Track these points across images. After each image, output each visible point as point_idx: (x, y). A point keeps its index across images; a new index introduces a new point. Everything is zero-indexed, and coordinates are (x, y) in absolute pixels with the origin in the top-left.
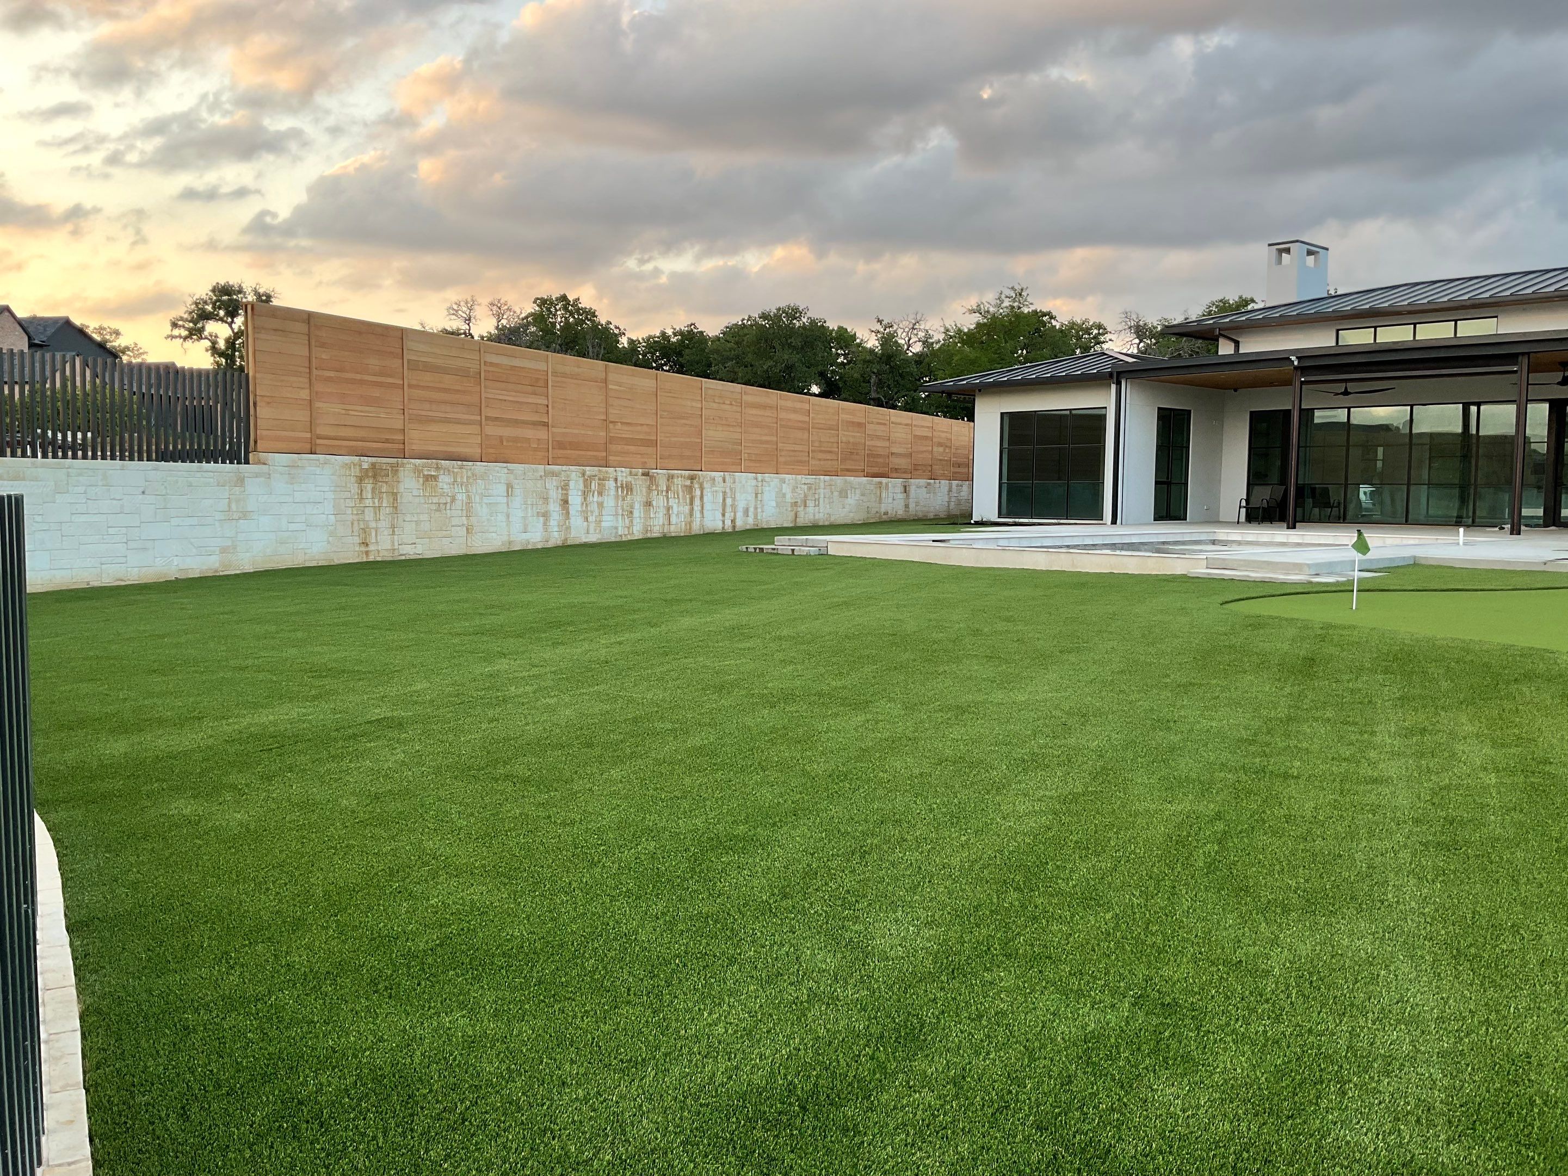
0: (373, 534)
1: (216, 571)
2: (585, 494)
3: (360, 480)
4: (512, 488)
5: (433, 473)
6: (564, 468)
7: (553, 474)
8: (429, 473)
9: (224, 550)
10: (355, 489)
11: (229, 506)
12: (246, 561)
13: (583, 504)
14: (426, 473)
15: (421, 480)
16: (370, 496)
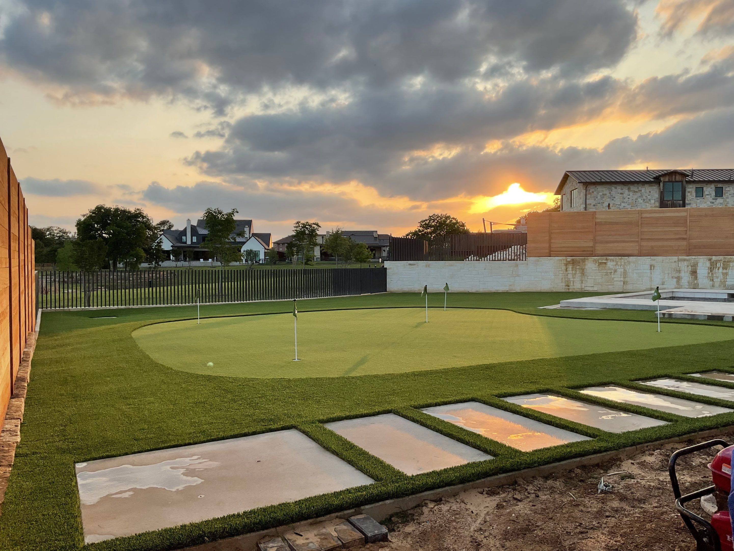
0: (572, 282)
1: (508, 291)
2: (711, 269)
3: (566, 265)
4: (654, 267)
5: (604, 262)
6: (694, 257)
7: (685, 260)
8: (602, 261)
9: (510, 285)
10: (564, 268)
11: (512, 273)
12: (518, 288)
13: (709, 273)
14: (600, 261)
15: (597, 264)
16: (571, 269)
